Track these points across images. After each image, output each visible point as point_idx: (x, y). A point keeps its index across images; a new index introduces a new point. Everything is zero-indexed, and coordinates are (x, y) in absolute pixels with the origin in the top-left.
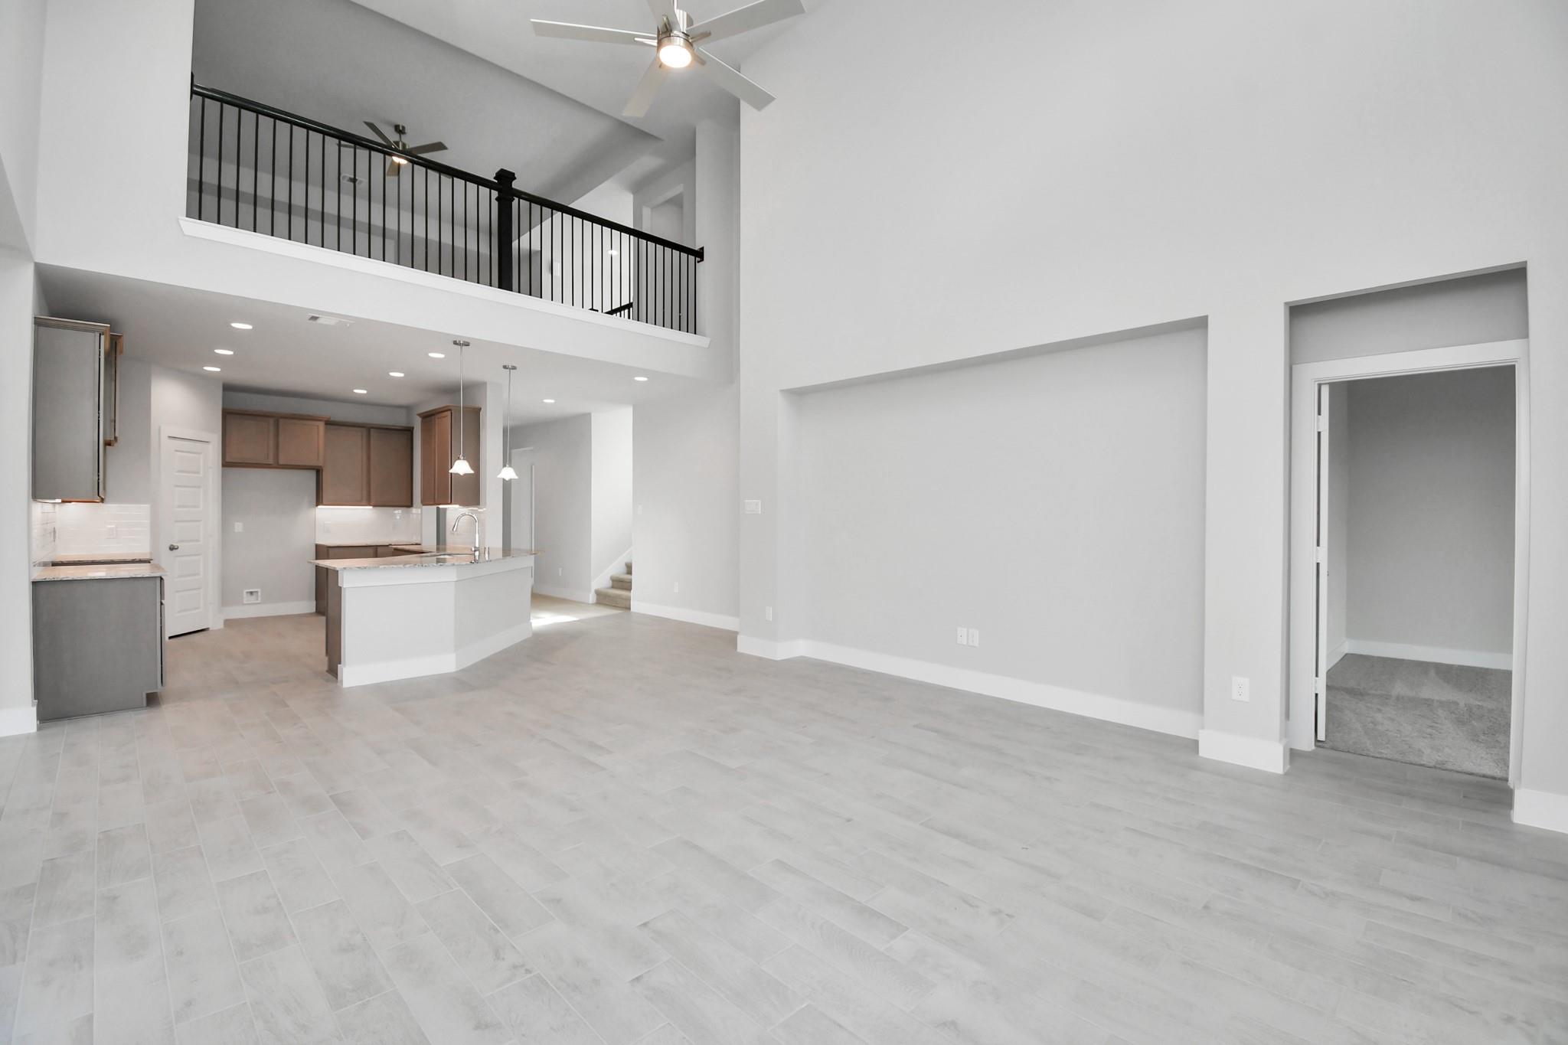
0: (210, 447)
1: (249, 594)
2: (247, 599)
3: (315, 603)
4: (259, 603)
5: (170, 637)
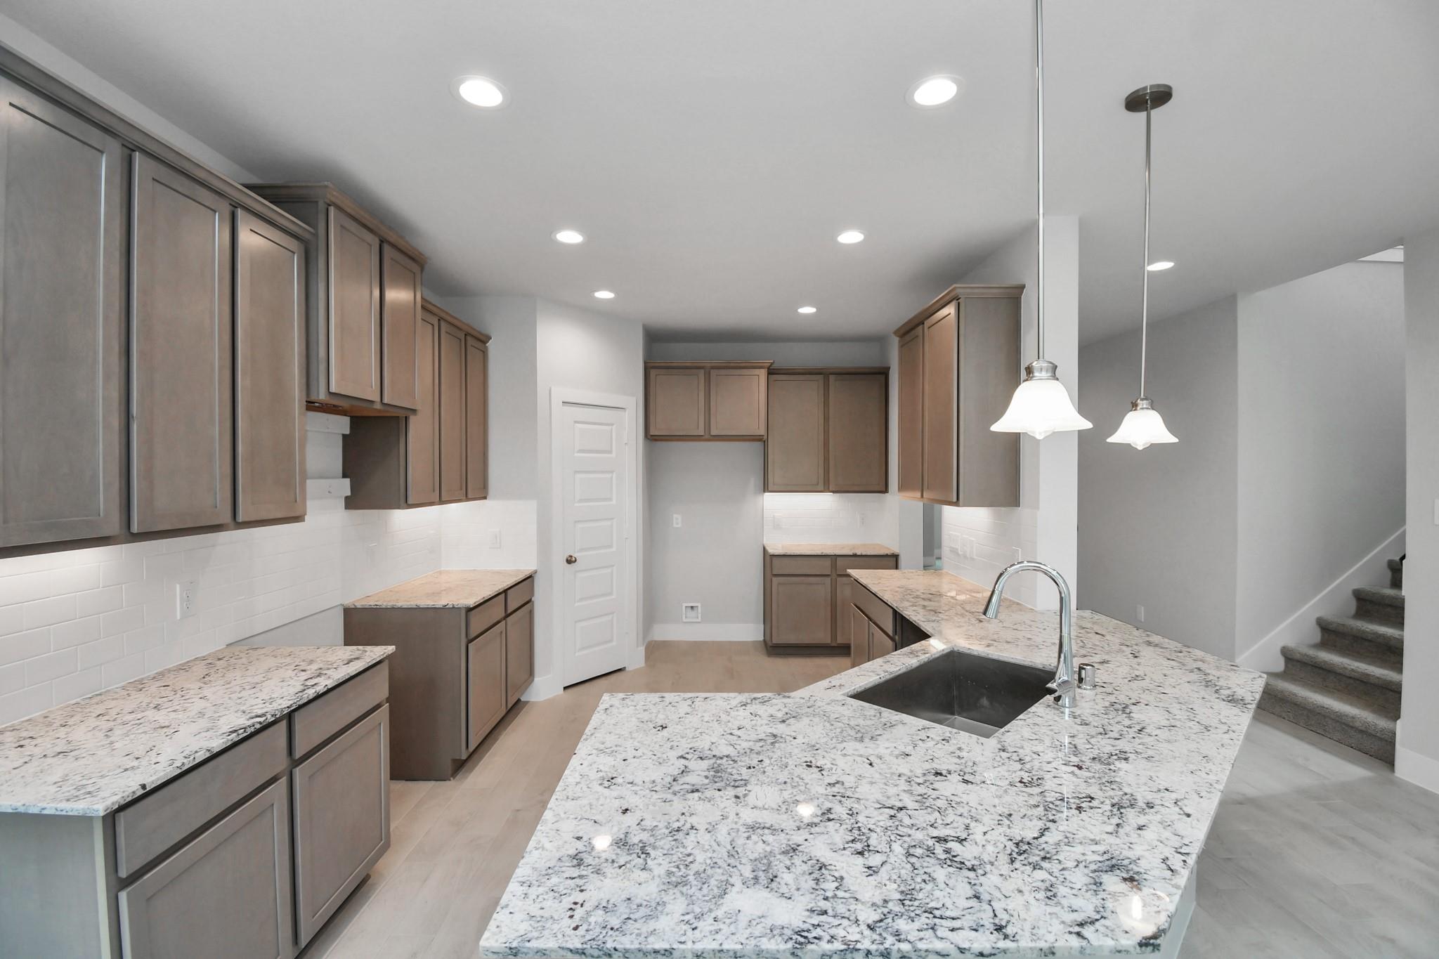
0: (628, 413)
1: (689, 609)
2: (686, 614)
3: (763, 626)
4: (699, 622)
5: (565, 688)
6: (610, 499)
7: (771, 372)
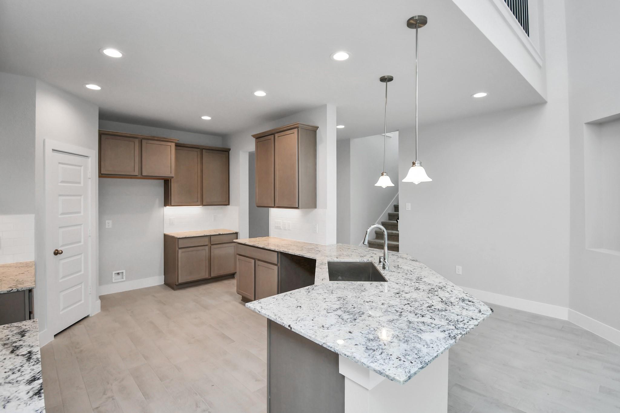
0: (89, 160)
1: (116, 274)
2: (115, 278)
3: (163, 276)
4: (124, 281)
5: (55, 336)
6: (79, 212)
7: (178, 145)
